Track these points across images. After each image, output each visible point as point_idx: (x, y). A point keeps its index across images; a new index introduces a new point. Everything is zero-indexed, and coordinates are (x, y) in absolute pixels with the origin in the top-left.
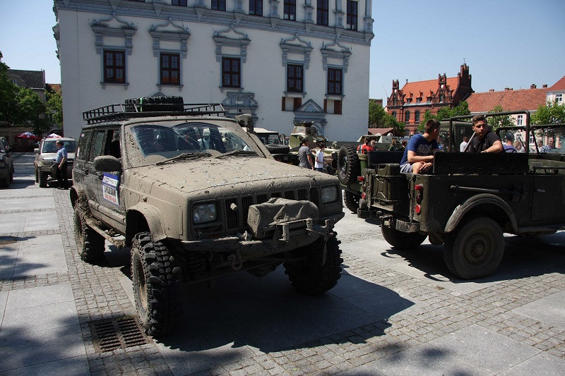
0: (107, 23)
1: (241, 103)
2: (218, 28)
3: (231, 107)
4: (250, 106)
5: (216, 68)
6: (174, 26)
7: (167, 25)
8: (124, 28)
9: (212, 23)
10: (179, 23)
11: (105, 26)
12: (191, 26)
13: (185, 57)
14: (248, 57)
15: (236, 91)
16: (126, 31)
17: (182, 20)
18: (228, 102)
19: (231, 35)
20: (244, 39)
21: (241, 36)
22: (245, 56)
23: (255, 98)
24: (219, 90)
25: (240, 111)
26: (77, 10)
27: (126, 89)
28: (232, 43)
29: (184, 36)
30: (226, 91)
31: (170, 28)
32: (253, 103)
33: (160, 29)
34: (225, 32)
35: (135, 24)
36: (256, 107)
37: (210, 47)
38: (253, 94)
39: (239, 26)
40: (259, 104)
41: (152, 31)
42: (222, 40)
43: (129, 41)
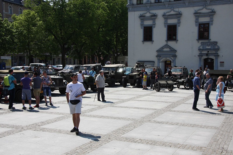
0: (145, 15)
1: (209, 47)
2: (197, 8)
3: (203, 50)
4: (214, 49)
5: (196, 30)
6: (174, 11)
7: (170, 12)
8: (152, 16)
9: (194, 6)
10: (177, 10)
11: (144, 16)
12: (183, 10)
13: (179, 26)
14: (214, 22)
15: (207, 41)
16: (152, 17)
17: (178, 8)
18: (201, 48)
19: (205, 11)
20: (211, 12)
21: (210, 11)
22: (212, 21)
23: (218, 44)
24: (196, 41)
25: (208, 52)
26: (134, 11)
27: (152, 43)
28: (204, 15)
29: (179, 15)
30: (200, 41)
31: (172, 13)
32: (217, 47)
33: (167, 14)
34: (200, 10)
35: (157, 13)
36: (218, 49)
37: (193, 19)
38: (216, 42)
39: (210, 5)
40: (221, 47)
41: (164, 16)
42: (198, 14)
43: (154, 22)
